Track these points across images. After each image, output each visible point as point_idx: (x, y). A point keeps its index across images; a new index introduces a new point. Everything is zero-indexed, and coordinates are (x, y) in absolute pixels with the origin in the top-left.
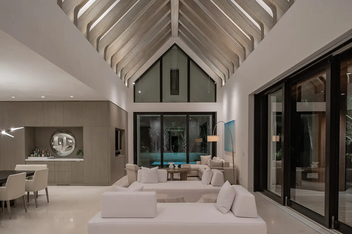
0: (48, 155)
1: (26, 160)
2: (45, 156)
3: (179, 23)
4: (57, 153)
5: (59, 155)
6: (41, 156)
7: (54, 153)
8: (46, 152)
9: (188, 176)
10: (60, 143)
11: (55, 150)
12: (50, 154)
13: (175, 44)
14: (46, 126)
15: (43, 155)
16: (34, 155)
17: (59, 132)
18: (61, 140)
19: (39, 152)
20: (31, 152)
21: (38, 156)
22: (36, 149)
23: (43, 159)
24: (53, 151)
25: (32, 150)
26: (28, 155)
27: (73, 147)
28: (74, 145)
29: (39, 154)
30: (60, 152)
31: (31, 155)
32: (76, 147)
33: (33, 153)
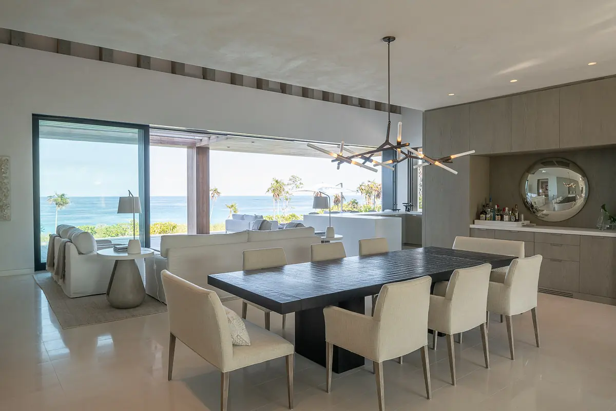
0: (517, 218)
1: (472, 226)
2: (510, 220)
4: (539, 214)
5: (543, 219)
6: (502, 219)
7: (530, 213)
8: (513, 211)
10: (541, 191)
11: (532, 206)
12: (522, 216)
14: (516, 149)
15: (506, 217)
16: (488, 216)
17: (542, 163)
18: (543, 184)
19: (499, 210)
20: (480, 213)
21: (494, 219)
22: (491, 204)
23: (507, 225)
24: (529, 209)
25: (484, 206)
26: (474, 215)
27: (580, 202)
28: (583, 195)
29: (498, 215)
30: (545, 212)
31: (481, 216)
32: (587, 200)
33: (485, 212)
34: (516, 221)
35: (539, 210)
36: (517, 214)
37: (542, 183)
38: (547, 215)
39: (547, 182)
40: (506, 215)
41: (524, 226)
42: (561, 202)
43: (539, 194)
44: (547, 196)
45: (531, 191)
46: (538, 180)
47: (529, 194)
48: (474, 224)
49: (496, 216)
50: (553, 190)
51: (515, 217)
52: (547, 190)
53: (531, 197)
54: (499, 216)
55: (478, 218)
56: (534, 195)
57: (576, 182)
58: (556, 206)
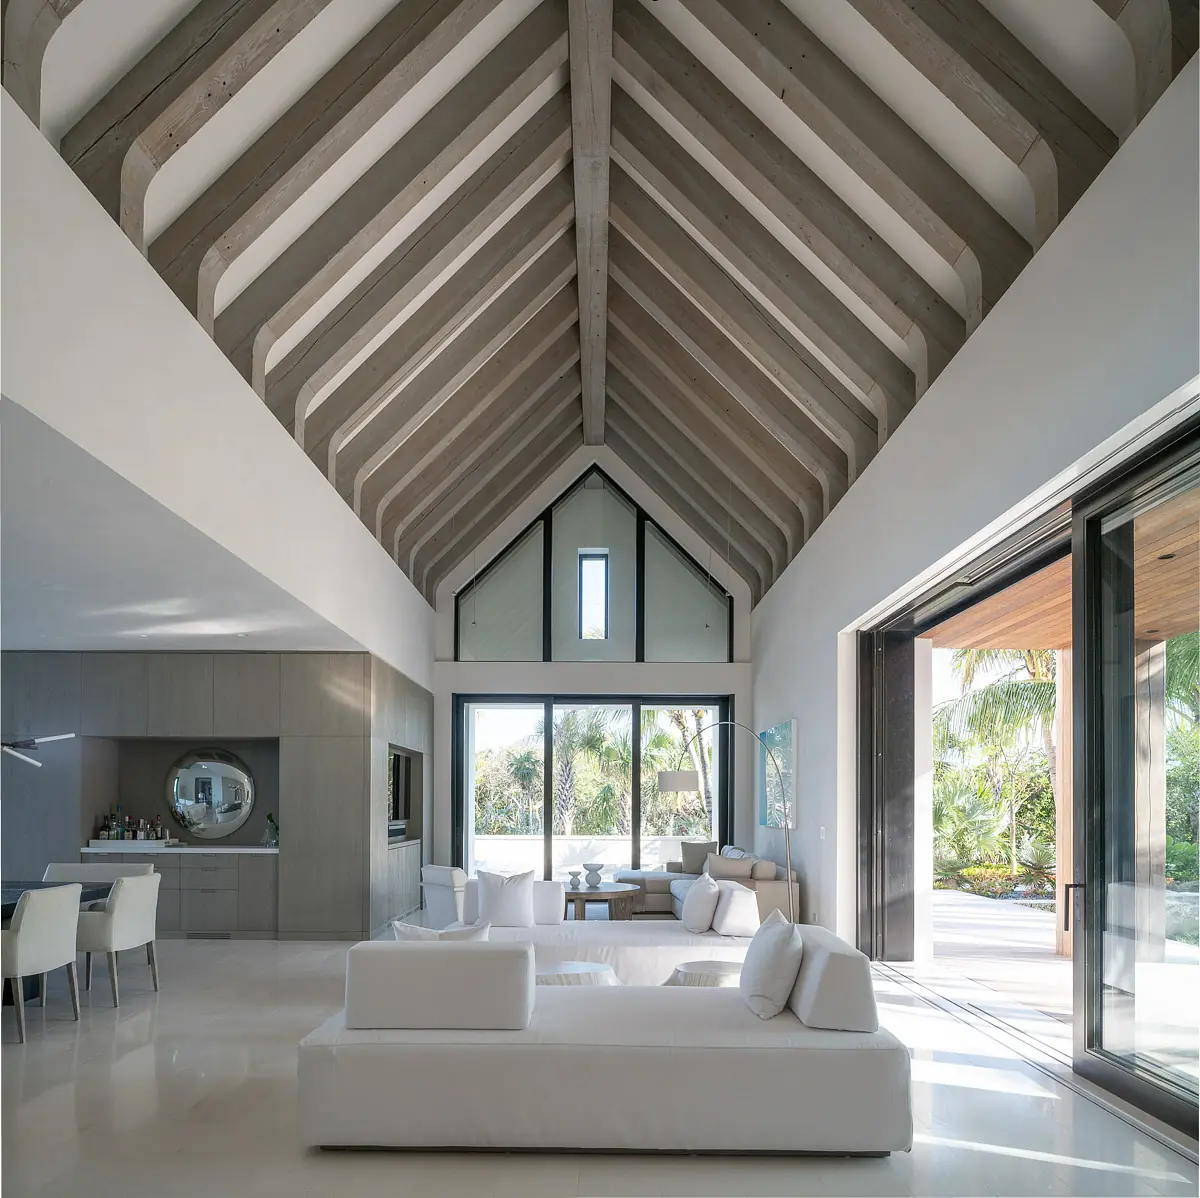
0: (159, 835)
1: (84, 850)
2: (148, 838)
3: (607, 397)
5: (197, 835)
6: (135, 837)
7: (180, 827)
8: (153, 824)
9: (634, 910)
10: (200, 796)
11: (183, 818)
12: (168, 832)
13: (595, 468)
14: (154, 733)
15: (141, 834)
16: (112, 833)
18: (204, 786)
19: (130, 822)
20: (99, 830)
21: (123, 838)
22: (119, 814)
23: (143, 845)
24: (177, 821)
25: (106, 818)
26: (90, 832)
27: (246, 809)
28: (249, 801)
29: (128, 831)
30: (201, 826)
31: (101, 833)
32: (254, 807)
33: (107, 828)
34: (157, 839)
35: (194, 824)
36: (159, 829)
37: (204, 784)
38: (203, 830)
39: (210, 783)
40: (141, 830)
41: (167, 846)
42: (227, 811)
43: (197, 800)
44: (209, 803)
45: (184, 796)
46: (197, 779)
47: (181, 801)
48: (88, 846)
49: (126, 833)
50: (217, 794)
51: (156, 833)
52: (210, 794)
53: (185, 805)
54: (131, 833)
55: (97, 837)
56: (190, 803)
57: (242, 785)
58: (219, 817)
